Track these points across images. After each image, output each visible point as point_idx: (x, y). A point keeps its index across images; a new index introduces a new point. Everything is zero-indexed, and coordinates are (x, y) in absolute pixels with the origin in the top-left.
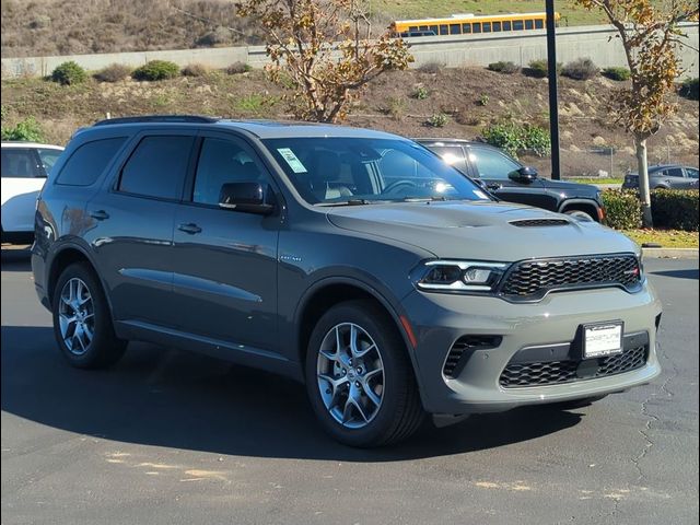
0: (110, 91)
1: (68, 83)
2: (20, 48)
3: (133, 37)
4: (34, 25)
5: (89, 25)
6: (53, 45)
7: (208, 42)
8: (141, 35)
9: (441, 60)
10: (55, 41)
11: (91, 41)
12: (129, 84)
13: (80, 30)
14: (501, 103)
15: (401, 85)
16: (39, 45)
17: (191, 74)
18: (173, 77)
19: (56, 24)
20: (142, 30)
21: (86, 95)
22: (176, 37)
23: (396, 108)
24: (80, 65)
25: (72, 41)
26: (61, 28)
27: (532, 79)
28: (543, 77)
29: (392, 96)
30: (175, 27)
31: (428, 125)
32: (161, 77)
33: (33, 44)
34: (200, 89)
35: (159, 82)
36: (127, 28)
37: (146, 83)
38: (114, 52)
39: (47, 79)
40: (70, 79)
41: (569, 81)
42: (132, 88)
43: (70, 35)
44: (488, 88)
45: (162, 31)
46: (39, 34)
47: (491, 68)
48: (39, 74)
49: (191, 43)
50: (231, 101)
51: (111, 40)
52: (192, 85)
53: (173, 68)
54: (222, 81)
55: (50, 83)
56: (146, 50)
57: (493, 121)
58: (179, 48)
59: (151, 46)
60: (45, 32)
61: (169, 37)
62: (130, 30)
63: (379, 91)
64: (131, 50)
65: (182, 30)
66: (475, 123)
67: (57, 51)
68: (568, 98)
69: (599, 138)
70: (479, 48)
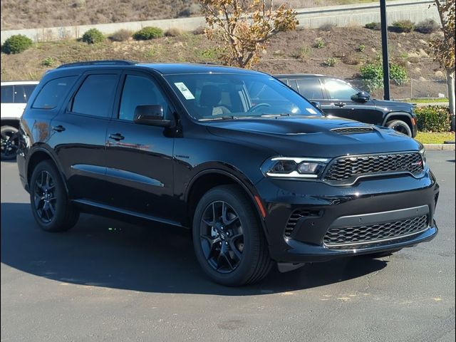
0: (119, 47)
1: (92, 42)
2: (66, 21)
3: (138, 12)
4: (75, 6)
5: (110, 5)
6: (87, 18)
7: (185, 14)
8: (143, 10)
9: (334, 22)
10: (88, 15)
11: (111, 15)
12: (131, 42)
13: (104, 8)
14: (374, 50)
15: (307, 39)
16: (78, 18)
17: (170, 35)
18: (159, 37)
19: (89, 4)
20: (143, 7)
21: (104, 50)
22: (165, 11)
23: (303, 54)
24: (100, 31)
25: (99, 15)
26: (92, 7)
27: (394, 33)
28: (402, 32)
29: (301, 46)
30: (164, 5)
31: (325, 65)
32: (151, 37)
33: (74, 18)
34: (176, 45)
35: (150, 41)
36: (134, 6)
37: (142, 42)
38: (126, 21)
39: (79, 40)
40: (94, 40)
41: (420, 34)
42: (133, 45)
43: (98, 11)
44: (365, 40)
45: (156, 8)
46: (78, 11)
47: (367, 27)
48: (74, 37)
49: (175, 15)
50: (196, 51)
51: (124, 14)
52: (171, 42)
53: (159, 31)
54: (190, 39)
55: (81, 43)
56: (147, 20)
57: (368, 62)
58: (167, 18)
59: (149, 17)
60: (82, 10)
61: (161, 11)
62: (136, 7)
63: (292, 43)
64: (136, 20)
65: (169, 7)
66: (356, 63)
67: (90, 22)
68: (419, 46)
69: (439, 72)
70: (358, 14)
